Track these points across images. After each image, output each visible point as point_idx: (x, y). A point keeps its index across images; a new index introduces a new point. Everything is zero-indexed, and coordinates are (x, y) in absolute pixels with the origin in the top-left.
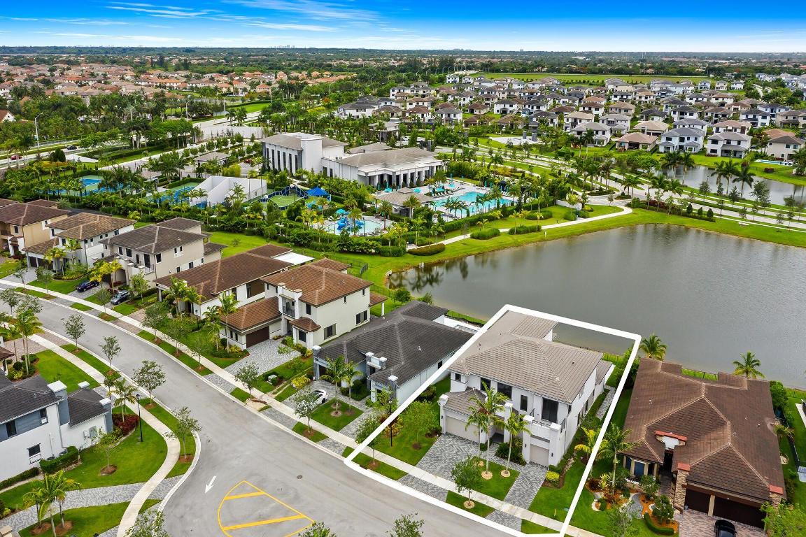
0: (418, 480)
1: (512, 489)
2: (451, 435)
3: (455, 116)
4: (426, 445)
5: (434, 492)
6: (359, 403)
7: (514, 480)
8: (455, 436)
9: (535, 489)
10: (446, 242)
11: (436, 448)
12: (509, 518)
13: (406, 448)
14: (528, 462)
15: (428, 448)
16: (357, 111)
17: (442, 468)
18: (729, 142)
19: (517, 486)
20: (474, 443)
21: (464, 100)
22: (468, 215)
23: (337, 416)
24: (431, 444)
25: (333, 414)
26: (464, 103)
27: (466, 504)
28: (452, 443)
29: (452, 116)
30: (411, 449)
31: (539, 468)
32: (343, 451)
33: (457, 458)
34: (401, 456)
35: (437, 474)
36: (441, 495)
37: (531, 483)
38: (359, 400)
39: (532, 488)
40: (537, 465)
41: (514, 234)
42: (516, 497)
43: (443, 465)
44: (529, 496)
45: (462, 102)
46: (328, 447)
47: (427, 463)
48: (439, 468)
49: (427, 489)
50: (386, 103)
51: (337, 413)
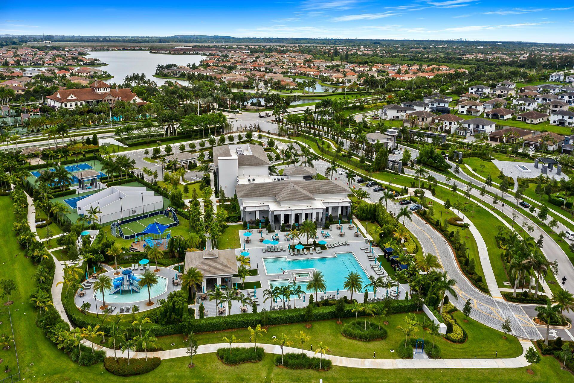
3: (483, 128)
10: (165, 355)
16: (397, 112)
21: (529, 104)
22: (255, 310)
26: (528, 108)
29: (480, 127)
45: (527, 107)
50: (439, 104)
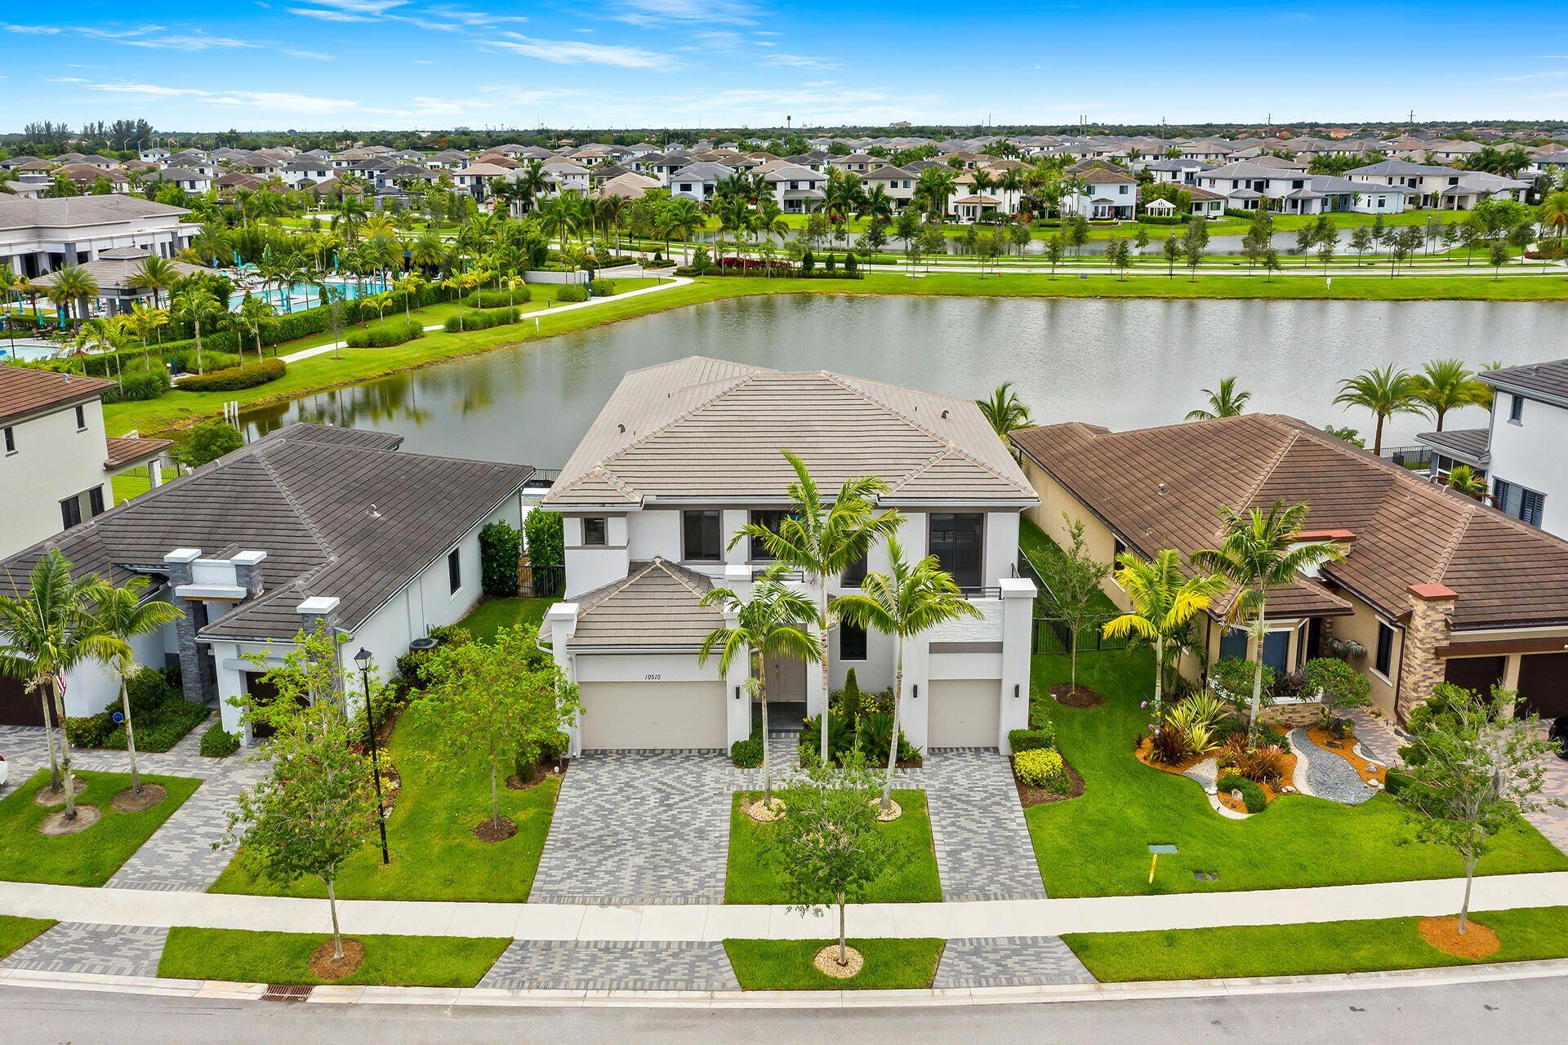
0: (571, 949)
1: (940, 852)
2: (604, 752)
4: (532, 812)
5: (667, 970)
6: (169, 756)
7: (925, 822)
8: (622, 753)
9: (1013, 826)
11: (574, 813)
12: (1016, 952)
13: (450, 851)
14: (924, 753)
15: (543, 825)
17: (640, 872)
18: (794, 185)
19: (950, 834)
20: (704, 754)
23: (76, 828)
24: (549, 803)
25: (53, 827)
27: (824, 962)
28: (623, 777)
30: (474, 844)
31: (969, 756)
32: (157, 955)
33: (674, 818)
34: (448, 882)
35: (636, 898)
36: (703, 968)
37: (985, 810)
38: (164, 747)
39: (999, 822)
40: (960, 751)
41: (458, 331)
42: (973, 872)
43: (639, 860)
44: (1011, 853)
46: (68, 965)
47: (570, 875)
48: (627, 875)
49: (633, 969)
51: (72, 817)
